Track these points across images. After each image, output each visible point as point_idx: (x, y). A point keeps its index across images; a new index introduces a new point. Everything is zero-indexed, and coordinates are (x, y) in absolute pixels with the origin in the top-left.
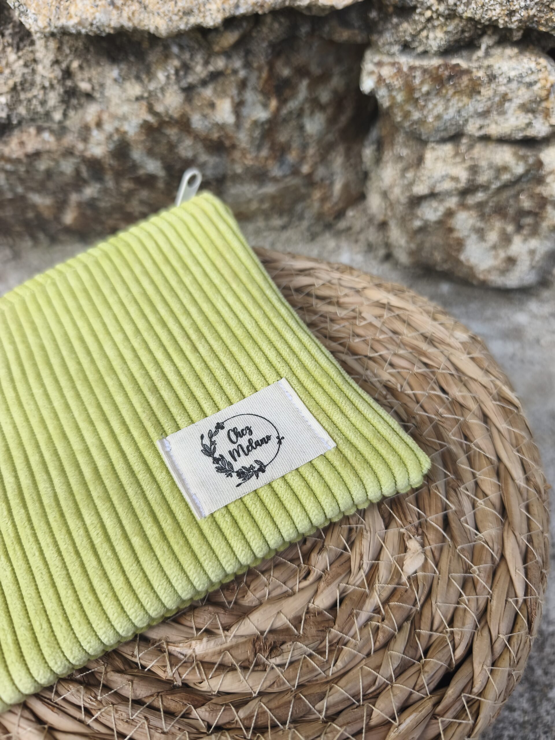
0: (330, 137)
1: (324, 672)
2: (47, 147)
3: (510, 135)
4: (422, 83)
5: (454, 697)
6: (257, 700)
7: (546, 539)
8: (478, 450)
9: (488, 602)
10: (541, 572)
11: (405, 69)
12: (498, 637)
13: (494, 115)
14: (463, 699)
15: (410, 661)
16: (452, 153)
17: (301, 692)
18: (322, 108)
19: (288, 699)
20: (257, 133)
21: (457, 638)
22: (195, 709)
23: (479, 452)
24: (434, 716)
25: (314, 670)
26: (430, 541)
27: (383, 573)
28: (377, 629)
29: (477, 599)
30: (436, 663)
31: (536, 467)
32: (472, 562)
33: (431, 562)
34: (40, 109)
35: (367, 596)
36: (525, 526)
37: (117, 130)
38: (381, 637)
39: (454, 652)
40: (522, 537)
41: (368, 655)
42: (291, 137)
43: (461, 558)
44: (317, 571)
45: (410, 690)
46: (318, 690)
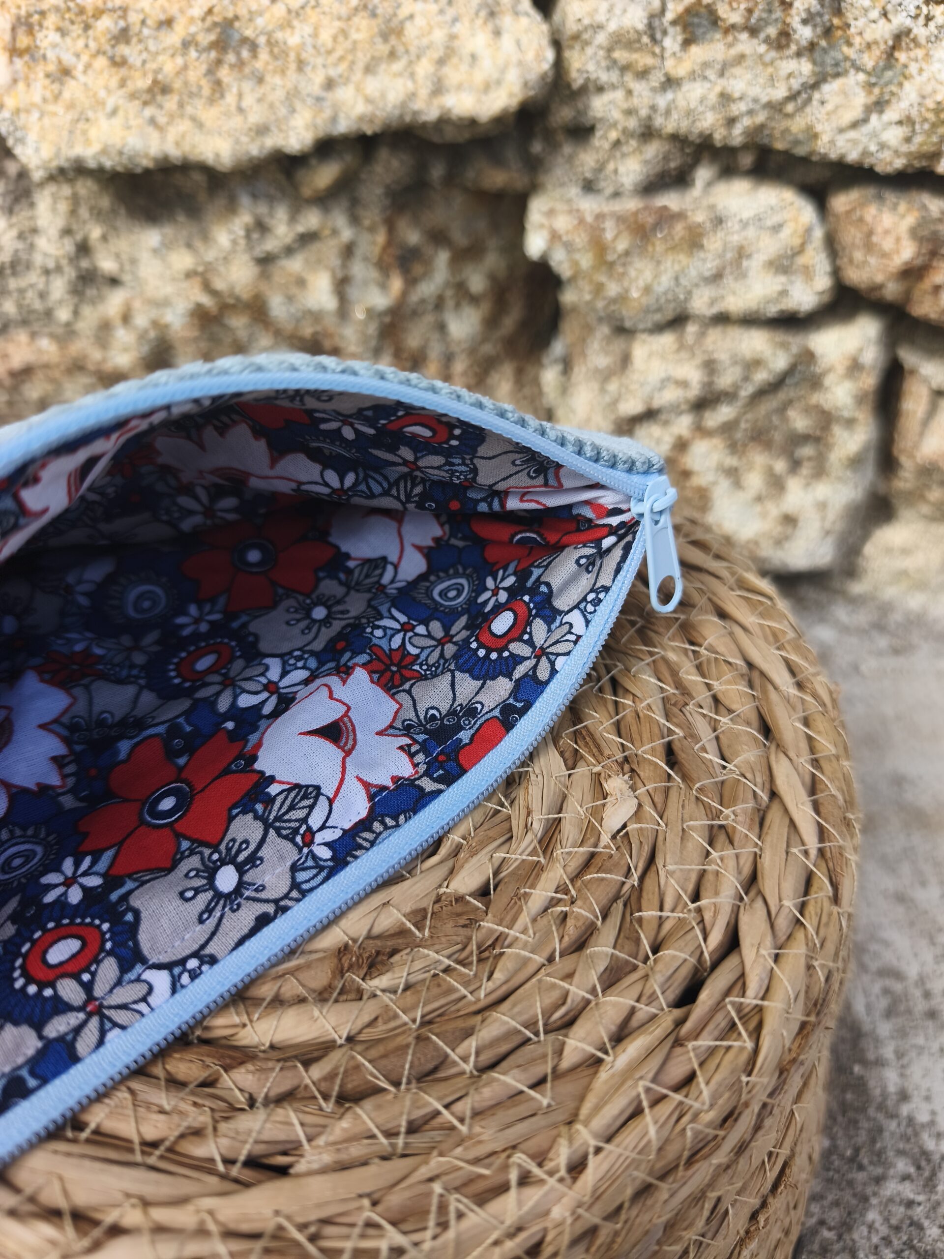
0: (488, 349)
1: (471, 993)
2: (45, 359)
3: (757, 312)
4: (616, 236)
5: (712, 1003)
6: (344, 1049)
7: (844, 768)
9: (756, 857)
10: (845, 818)
11: (589, 219)
12: (781, 906)
14: (729, 1007)
15: (627, 962)
16: (675, 346)
18: (474, 300)
19: (404, 1042)
21: (708, 916)
22: (226, 1071)
24: (679, 1042)
25: (453, 990)
26: (645, 782)
27: (568, 830)
28: (564, 917)
29: (737, 856)
30: (675, 957)
32: (722, 805)
33: (648, 809)
34: (38, 305)
35: (542, 869)
36: (804, 745)
37: (156, 324)
38: (572, 929)
39: (705, 938)
40: (802, 760)
41: (551, 959)
42: (427, 341)
43: (703, 801)
44: (453, 837)
45: (632, 1003)
46: (461, 1024)
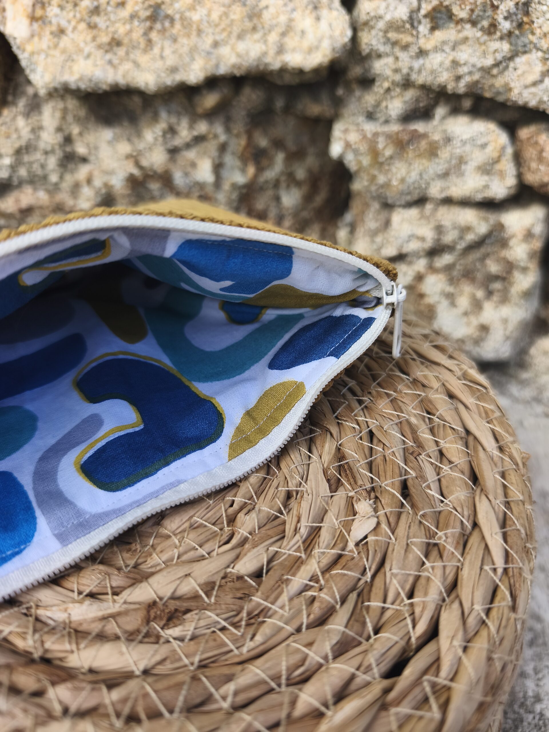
0: (305, 214)
1: (237, 648)
2: (41, 203)
3: (469, 198)
4: (385, 148)
5: (413, 678)
7: (528, 511)
8: (443, 422)
9: (458, 570)
10: (525, 547)
11: (369, 135)
12: (472, 610)
13: (453, 178)
14: (426, 684)
15: (354, 639)
16: (418, 217)
17: (203, 674)
18: (298, 184)
20: (235, 196)
21: (418, 610)
23: (444, 425)
24: (384, 707)
25: (225, 645)
26: (385, 506)
27: (325, 536)
28: (313, 599)
29: (444, 567)
30: (389, 639)
31: (510, 439)
32: (437, 528)
33: (384, 526)
34: (40, 172)
35: (302, 563)
36: (500, 491)
37: (106, 185)
38: (317, 609)
39: (414, 627)
40: (498, 502)
41: (299, 630)
42: (268, 206)
43: (424, 524)
44: (242, 532)
45: (353, 670)
46: (226, 671)
